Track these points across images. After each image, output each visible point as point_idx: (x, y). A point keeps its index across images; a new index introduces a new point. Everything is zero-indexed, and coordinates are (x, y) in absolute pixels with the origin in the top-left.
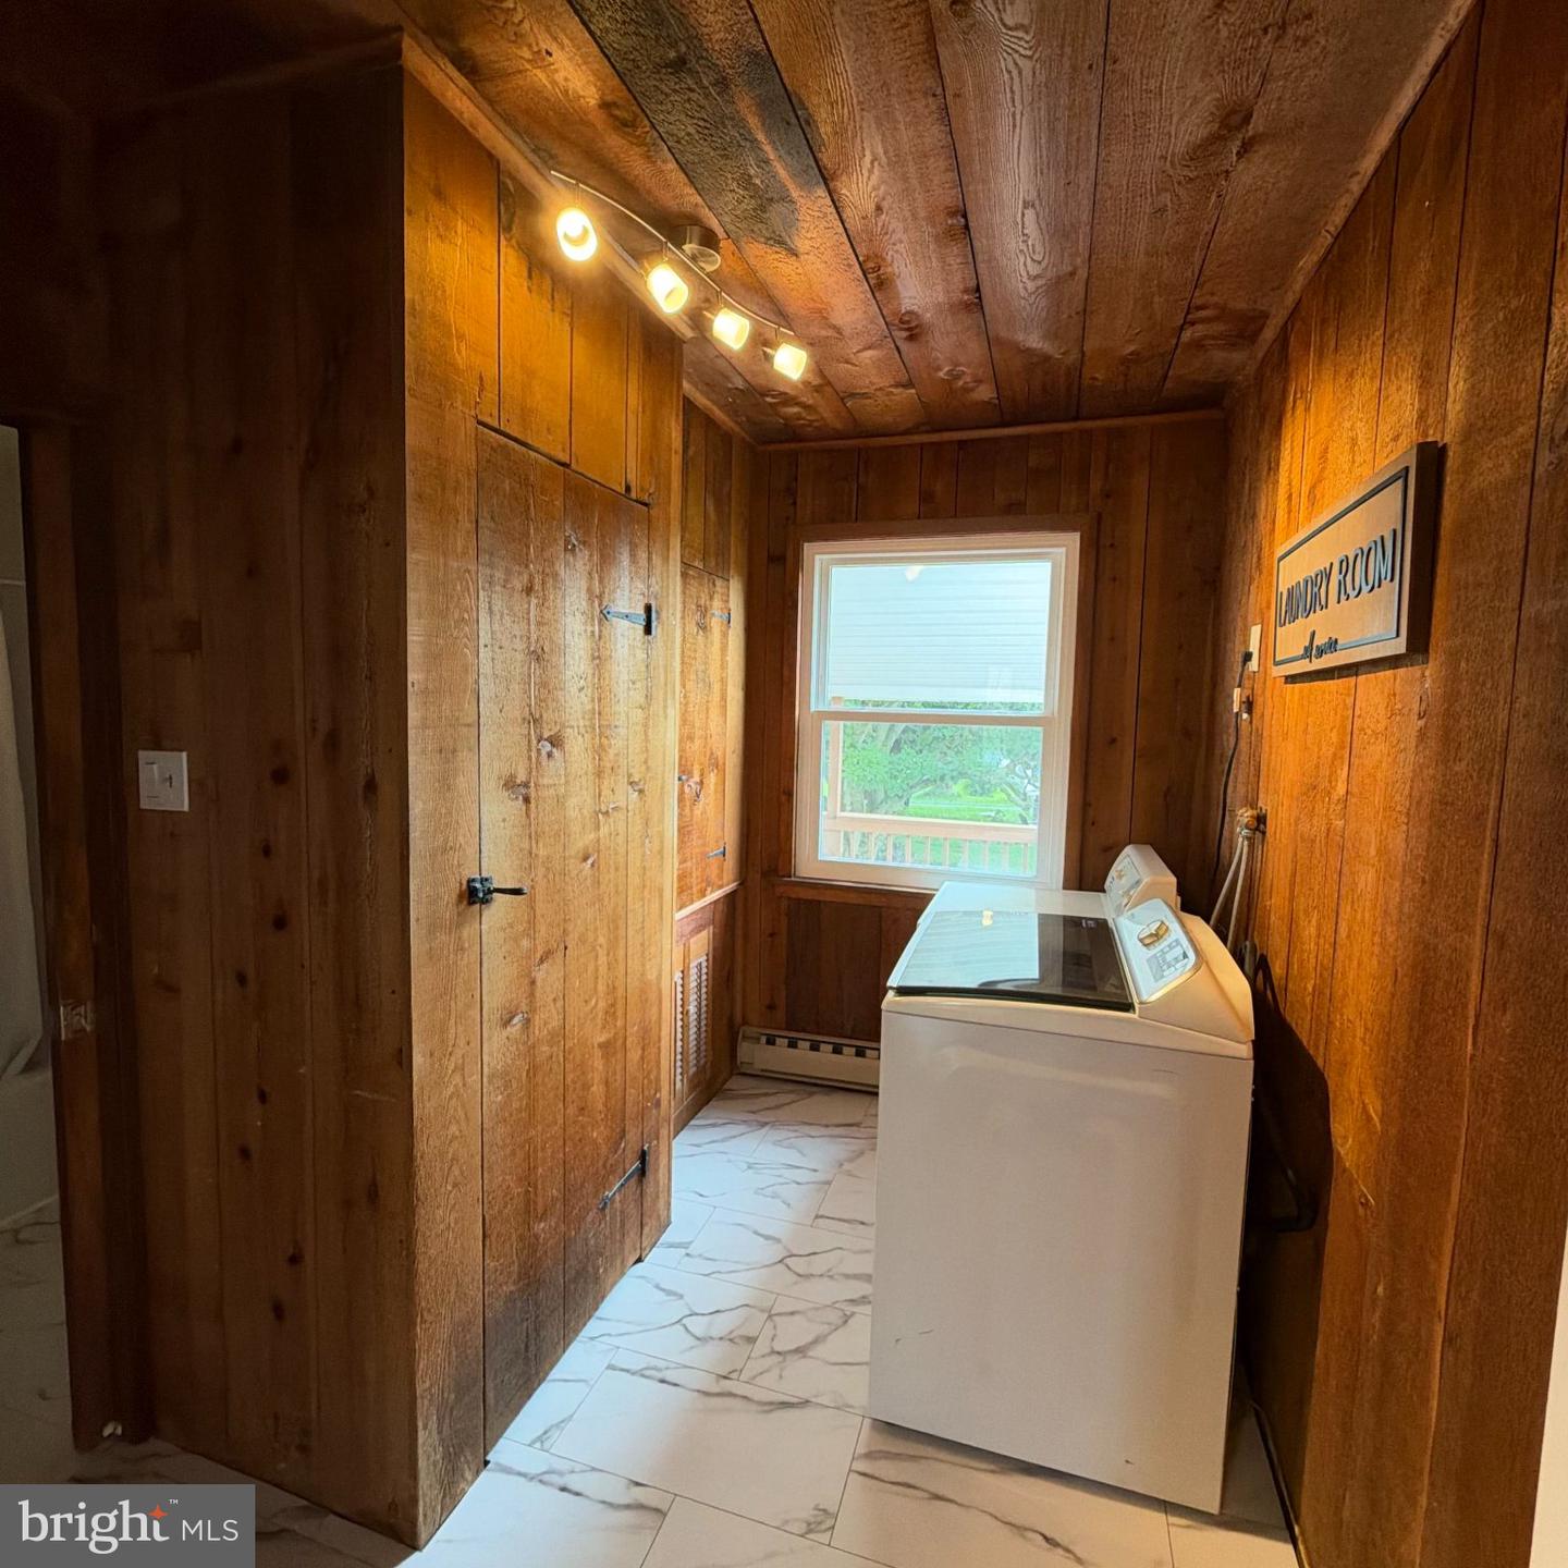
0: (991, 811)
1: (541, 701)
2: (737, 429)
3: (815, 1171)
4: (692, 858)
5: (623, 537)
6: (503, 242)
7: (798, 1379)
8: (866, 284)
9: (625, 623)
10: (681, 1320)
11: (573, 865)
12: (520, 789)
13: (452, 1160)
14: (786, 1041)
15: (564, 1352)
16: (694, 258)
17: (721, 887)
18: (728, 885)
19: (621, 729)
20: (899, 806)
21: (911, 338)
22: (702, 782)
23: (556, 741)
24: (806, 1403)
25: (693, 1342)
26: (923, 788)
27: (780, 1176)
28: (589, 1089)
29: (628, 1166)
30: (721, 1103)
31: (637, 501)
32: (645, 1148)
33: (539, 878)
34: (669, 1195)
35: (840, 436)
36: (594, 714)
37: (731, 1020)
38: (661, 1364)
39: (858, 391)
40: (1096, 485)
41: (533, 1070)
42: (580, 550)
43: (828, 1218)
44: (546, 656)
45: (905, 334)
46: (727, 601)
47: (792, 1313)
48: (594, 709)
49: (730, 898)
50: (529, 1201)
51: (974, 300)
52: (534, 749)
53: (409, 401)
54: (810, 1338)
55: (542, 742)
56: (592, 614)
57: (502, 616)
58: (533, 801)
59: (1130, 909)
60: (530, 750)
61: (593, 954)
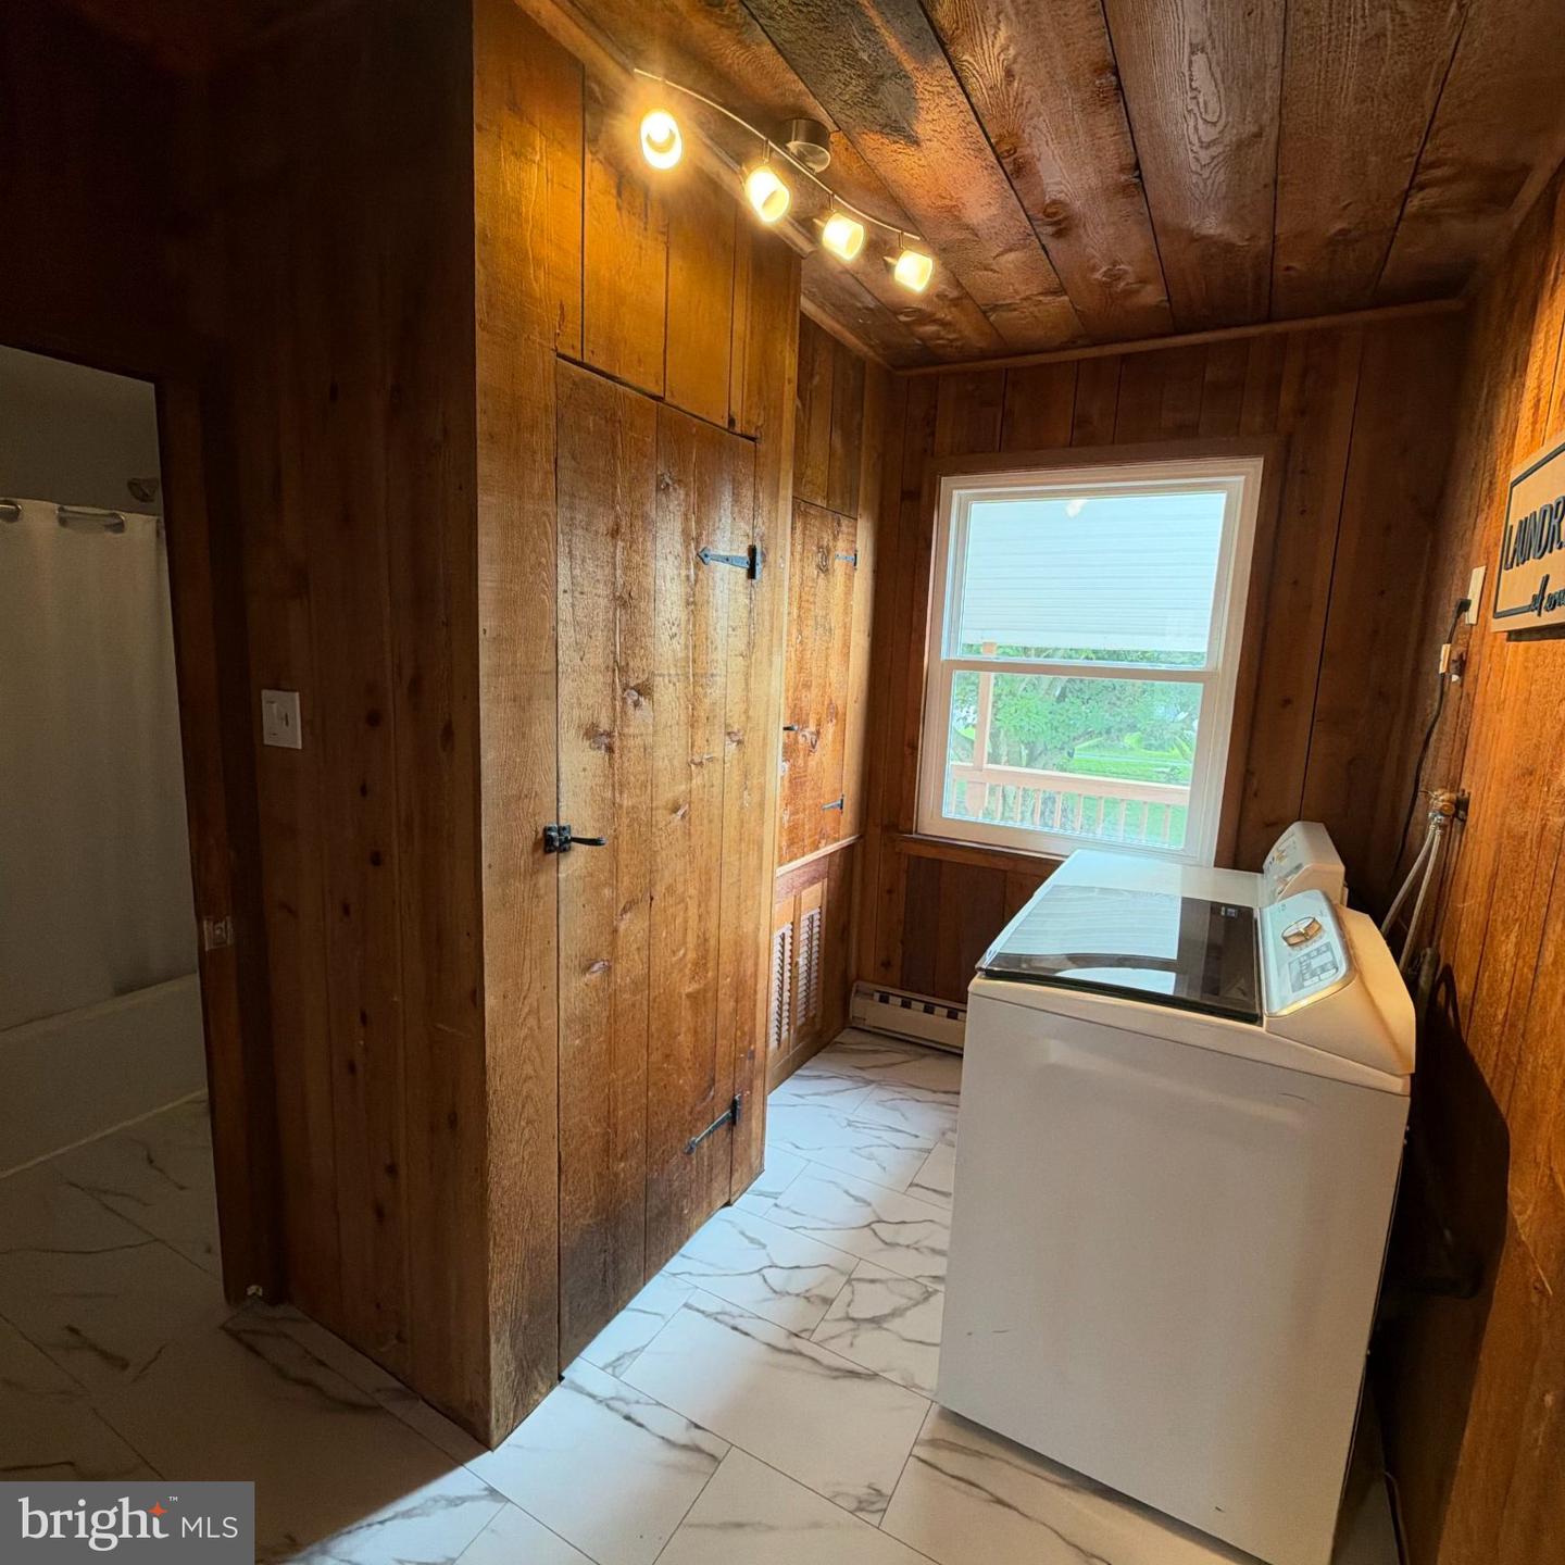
0: (1166, 767)
1: (627, 648)
2: (871, 354)
3: (917, 1136)
4: (804, 810)
5: (725, 475)
6: (588, 156)
7: (869, 1350)
8: (1001, 171)
9: (724, 567)
10: (761, 1269)
11: (661, 816)
12: (603, 739)
13: (527, 1097)
14: (900, 1000)
15: (645, 1284)
16: (801, 158)
17: (837, 840)
18: (844, 838)
19: (718, 678)
20: (1061, 758)
21: (1059, 234)
22: (818, 733)
23: (644, 690)
24: (873, 1376)
25: (771, 1295)
26: (1088, 740)
27: (879, 1138)
28: (675, 1037)
29: (717, 1115)
30: (832, 1055)
31: (742, 436)
32: (737, 1097)
33: (624, 829)
34: (763, 1144)
35: (983, 355)
36: (688, 662)
37: (845, 973)
38: (736, 1311)
39: (1001, 302)
40: (1287, 399)
41: (614, 1017)
42: (675, 489)
43: (923, 1187)
44: (634, 602)
45: (1050, 229)
46: (854, 542)
47: (873, 1281)
48: (688, 657)
49: (848, 851)
50: (608, 1142)
51: (1134, 180)
52: (618, 698)
53: (480, 335)
54: (886, 1311)
55: (628, 691)
56: (688, 558)
57: (583, 561)
58: (617, 751)
59: (1283, 898)
60: (614, 699)
61: (682, 905)
